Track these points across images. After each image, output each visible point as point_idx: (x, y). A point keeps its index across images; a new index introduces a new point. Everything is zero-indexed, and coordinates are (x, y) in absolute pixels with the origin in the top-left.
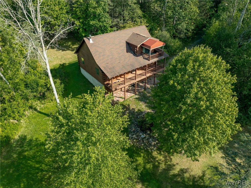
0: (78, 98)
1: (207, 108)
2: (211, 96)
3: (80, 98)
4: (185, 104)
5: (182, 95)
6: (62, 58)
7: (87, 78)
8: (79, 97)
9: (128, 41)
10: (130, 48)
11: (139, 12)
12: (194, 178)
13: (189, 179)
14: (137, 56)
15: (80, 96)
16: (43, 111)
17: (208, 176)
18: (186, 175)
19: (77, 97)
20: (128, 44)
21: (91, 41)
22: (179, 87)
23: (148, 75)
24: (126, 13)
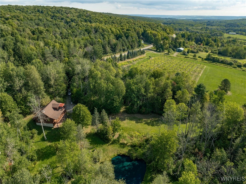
1: (85, 115)
2: (85, 112)
4: (81, 116)
5: (80, 114)
9: (53, 107)
10: (55, 109)
11: (45, 94)
12: (89, 133)
13: (88, 134)
14: (58, 111)
16: (36, 141)
17: (92, 131)
18: (87, 133)
20: (53, 108)
21: (44, 112)
22: (78, 113)
23: (63, 115)
24: (40, 96)
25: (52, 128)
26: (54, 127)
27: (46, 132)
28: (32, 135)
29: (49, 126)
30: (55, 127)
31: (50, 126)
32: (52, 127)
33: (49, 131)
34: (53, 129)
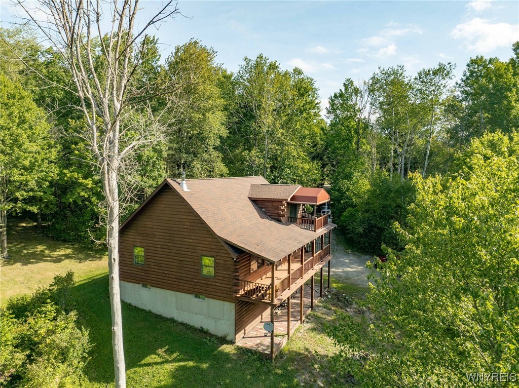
0: (149, 365)
3: (157, 364)
6: (30, 279)
7: (147, 308)
8: (151, 361)
9: (255, 196)
10: (266, 207)
15: (153, 356)
19: (143, 362)
20: (255, 201)
21: (186, 187)
25: (224, 340)
26: (240, 341)
27: (167, 362)
28: (20, 356)
29: (197, 321)
30: (250, 344)
31: (205, 327)
32: (220, 334)
33: (191, 364)
34: (227, 348)
